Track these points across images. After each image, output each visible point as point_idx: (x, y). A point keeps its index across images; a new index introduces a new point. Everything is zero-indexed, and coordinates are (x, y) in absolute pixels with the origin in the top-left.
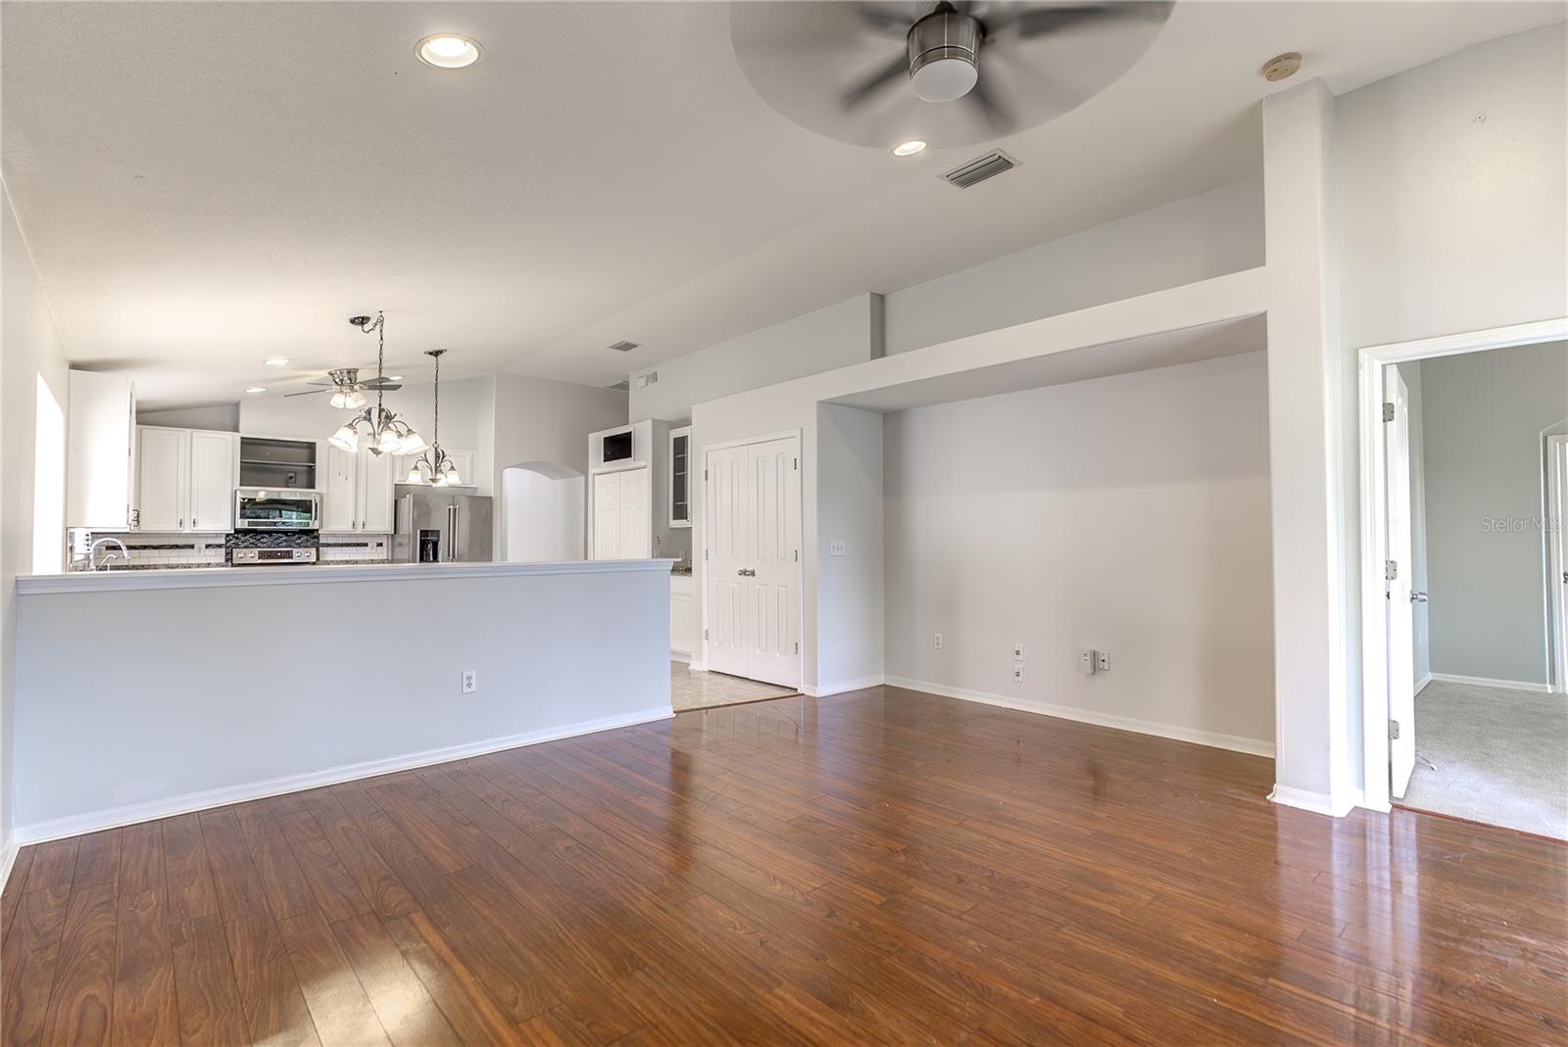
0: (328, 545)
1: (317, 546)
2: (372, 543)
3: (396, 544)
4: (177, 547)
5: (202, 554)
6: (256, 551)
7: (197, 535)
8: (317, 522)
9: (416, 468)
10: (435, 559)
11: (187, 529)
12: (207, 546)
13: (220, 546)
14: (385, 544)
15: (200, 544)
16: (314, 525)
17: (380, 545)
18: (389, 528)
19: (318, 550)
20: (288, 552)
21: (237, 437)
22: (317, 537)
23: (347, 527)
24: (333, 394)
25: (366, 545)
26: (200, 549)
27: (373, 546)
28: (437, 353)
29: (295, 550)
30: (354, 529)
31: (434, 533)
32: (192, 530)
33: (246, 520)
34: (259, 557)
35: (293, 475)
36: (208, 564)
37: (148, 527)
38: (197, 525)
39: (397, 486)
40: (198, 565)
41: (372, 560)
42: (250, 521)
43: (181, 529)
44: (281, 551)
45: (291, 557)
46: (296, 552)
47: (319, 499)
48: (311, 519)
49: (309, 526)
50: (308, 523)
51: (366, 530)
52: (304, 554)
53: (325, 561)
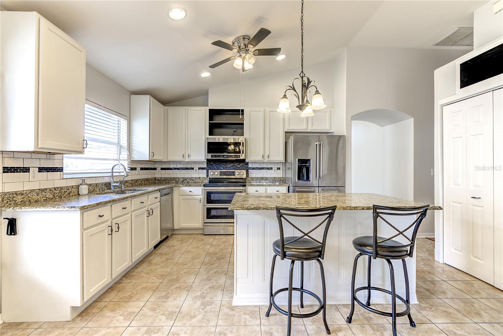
0: (253, 169)
1: (246, 169)
2: (275, 167)
3: (287, 169)
4: (187, 169)
5: (197, 172)
6: (219, 171)
7: (195, 162)
8: (243, 155)
10: (308, 178)
11: (187, 160)
12: (199, 169)
13: (204, 169)
14: (281, 169)
15: (196, 167)
16: (242, 157)
17: (279, 169)
18: (281, 158)
19: (247, 172)
20: (233, 172)
21: (207, 109)
22: (247, 164)
23: (260, 158)
25: (272, 168)
26: (196, 169)
27: (275, 169)
29: (236, 171)
30: (263, 159)
31: (307, 161)
32: (189, 160)
33: (210, 154)
34: (220, 174)
35: (236, 130)
36: (200, 178)
37: (171, 158)
38: (190, 157)
39: (286, 132)
40: (196, 178)
41: (275, 178)
42: (211, 155)
43: (184, 159)
44: (230, 171)
45: (234, 175)
46: (237, 172)
47: (244, 142)
48: (240, 153)
49: (240, 157)
50: (240, 155)
51: (270, 160)
52: (240, 174)
53: (252, 178)
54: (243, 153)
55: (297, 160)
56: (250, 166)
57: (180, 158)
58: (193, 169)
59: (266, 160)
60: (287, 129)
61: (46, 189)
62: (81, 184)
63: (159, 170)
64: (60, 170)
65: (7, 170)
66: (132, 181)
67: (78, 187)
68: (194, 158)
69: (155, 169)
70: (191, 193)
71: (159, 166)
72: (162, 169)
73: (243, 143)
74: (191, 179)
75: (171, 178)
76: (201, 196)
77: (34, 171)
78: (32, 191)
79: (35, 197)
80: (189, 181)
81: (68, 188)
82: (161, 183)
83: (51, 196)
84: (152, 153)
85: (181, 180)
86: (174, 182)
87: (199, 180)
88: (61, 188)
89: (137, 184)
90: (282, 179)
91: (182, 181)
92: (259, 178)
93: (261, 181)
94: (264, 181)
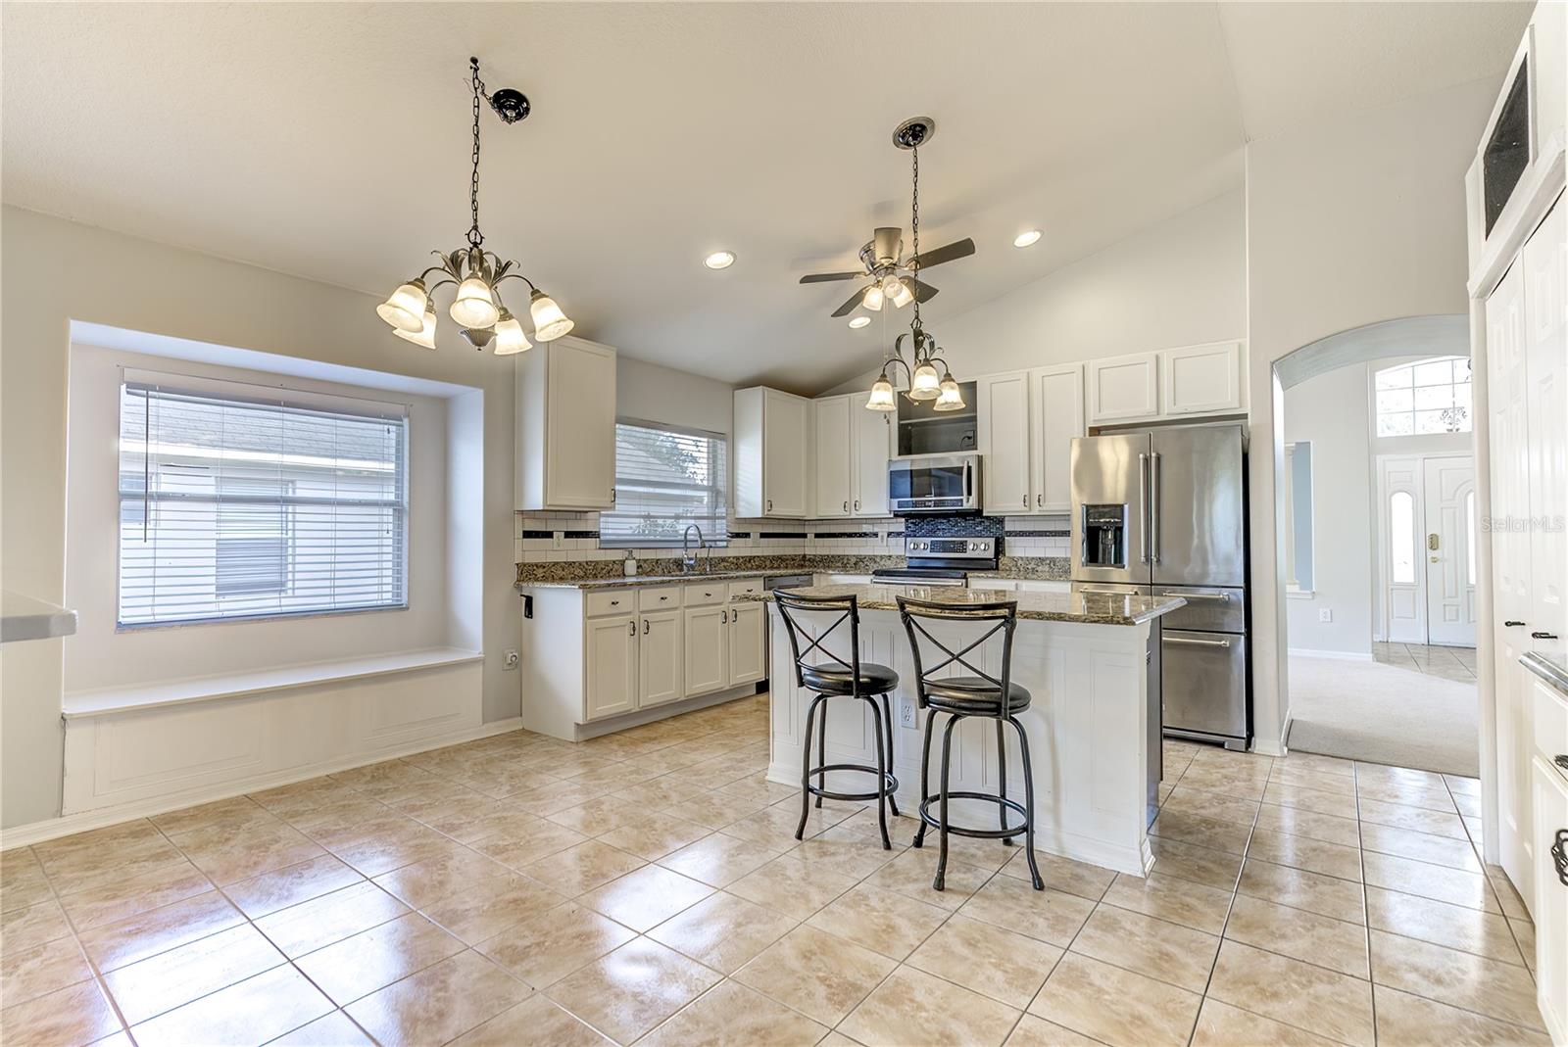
0: (1018, 534)
6: (928, 540)
8: (973, 499)
11: (852, 513)
15: (881, 530)
16: (965, 504)
19: (999, 541)
20: (962, 543)
21: (894, 393)
22: (1003, 521)
26: (882, 537)
29: (966, 541)
30: (1027, 509)
31: (1114, 510)
32: (857, 515)
33: (895, 501)
34: (931, 549)
35: (971, 434)
36: (890, 556)
37: (825, 512)
38: (860, 508)
39: (1091, 429)
40: (882, 557)
43: (848, 513)
44: (952, 541)
45: (964, 551)
46: (971, 542)
47: (973, 464)
48: (963, 495)
49: (961, 505)
50: (962, 500)
51: (1044, 508)
52: (980, 547)
53: (1013, 559)
54: (969, 493)
55: (1083, 507)
56: (1008, 527)
57: (839, 512)
58: (876, 535)
59: (1036, 511)
60: (1094, 421)
61: (574, 563)
62: (627, 559)
63: (812, 538)
64: (595, 535)
65: (527, 534)
66: (738, 558)
67: (623, 563)
68: (865, 511)
69: (804, 536)
71: (811, 531)
72: (818, 536)
73: (969, 468)
74: (872, 559)
75: (833, 556)
77: (559, 536)
78: (555, 564)
79: (560, 573)
80: (869, 564)
81: (606, 563)
83: (582, 574)
84: (768, 503)
85: (853, 560)
86: (839, 564)
87: (888, 563)
88: (597, 562)
89: (750, 566)
91: (855, 564)
92: (1033, 558)
93: (1040, 569)
94: (1047, 568)
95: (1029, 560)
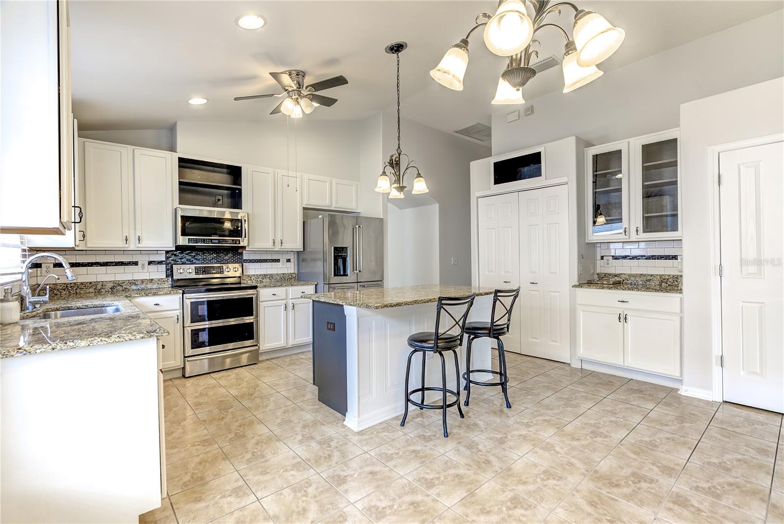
0: (251, 261)
1: (242, 262)
2: (283, 259)
3: (301, 260)
4: (123, 263)
5: (146, 270)
6: (193, 266)
7: (141, 252)
8: (244, 241)
9: (384, 173)
10: (345, 275)
11: (133, 246)
12: (150, 263)
13: (160, 263)
14: (292, 260)
15: (143, 260)
17: (289, 261)
18: (299, 246)
19: (243, 266)
20: (219, 267)
21: (174, 157)
22: (241, 254)
23: (268, 245)
24: (284, 99)
25: (278, 261)
26: (143, 265)
27: (283, 262)
28: (397, 48)
29: (225, 266)
30: (272, 247)
31: (344, 249)
32: (137, 247)
34: (196, 272)
35: (220, 198)
36: (152, 280)
38: (141, 242)
39: (304, 209)
40: (143, 281)
41: (284, 274)
42: (189, 239)
43: (127, 245)
44: (214, 267)
45: (222, 272)
47: (246, 219)
48: (242, 237)
49: (239, 244)
50: (239, 240)
51: (282, 248)
52: (231, 270)
53: (249, 276)
54: (245, 237)
55: (333, 247)
56: (245, 257)
57: (119, 244)
58: (136, 263)
59: (277, 248)
60: (306, 204)
63: (48, 268)
70: (157, 308)
74: (134, 282)
76: (179, 311)
80: (128, 287)
82: (56, 294)
85: (110, 286)
86: (91, 290)
87: (149, 286)
90: (294, 276)
91: (111, 289)
92: (260, 275)
93: (264, 280)
94: (268, 280)
95: (258, 276)
